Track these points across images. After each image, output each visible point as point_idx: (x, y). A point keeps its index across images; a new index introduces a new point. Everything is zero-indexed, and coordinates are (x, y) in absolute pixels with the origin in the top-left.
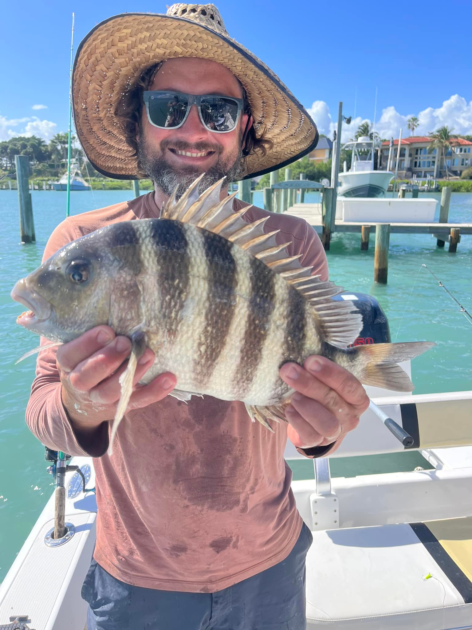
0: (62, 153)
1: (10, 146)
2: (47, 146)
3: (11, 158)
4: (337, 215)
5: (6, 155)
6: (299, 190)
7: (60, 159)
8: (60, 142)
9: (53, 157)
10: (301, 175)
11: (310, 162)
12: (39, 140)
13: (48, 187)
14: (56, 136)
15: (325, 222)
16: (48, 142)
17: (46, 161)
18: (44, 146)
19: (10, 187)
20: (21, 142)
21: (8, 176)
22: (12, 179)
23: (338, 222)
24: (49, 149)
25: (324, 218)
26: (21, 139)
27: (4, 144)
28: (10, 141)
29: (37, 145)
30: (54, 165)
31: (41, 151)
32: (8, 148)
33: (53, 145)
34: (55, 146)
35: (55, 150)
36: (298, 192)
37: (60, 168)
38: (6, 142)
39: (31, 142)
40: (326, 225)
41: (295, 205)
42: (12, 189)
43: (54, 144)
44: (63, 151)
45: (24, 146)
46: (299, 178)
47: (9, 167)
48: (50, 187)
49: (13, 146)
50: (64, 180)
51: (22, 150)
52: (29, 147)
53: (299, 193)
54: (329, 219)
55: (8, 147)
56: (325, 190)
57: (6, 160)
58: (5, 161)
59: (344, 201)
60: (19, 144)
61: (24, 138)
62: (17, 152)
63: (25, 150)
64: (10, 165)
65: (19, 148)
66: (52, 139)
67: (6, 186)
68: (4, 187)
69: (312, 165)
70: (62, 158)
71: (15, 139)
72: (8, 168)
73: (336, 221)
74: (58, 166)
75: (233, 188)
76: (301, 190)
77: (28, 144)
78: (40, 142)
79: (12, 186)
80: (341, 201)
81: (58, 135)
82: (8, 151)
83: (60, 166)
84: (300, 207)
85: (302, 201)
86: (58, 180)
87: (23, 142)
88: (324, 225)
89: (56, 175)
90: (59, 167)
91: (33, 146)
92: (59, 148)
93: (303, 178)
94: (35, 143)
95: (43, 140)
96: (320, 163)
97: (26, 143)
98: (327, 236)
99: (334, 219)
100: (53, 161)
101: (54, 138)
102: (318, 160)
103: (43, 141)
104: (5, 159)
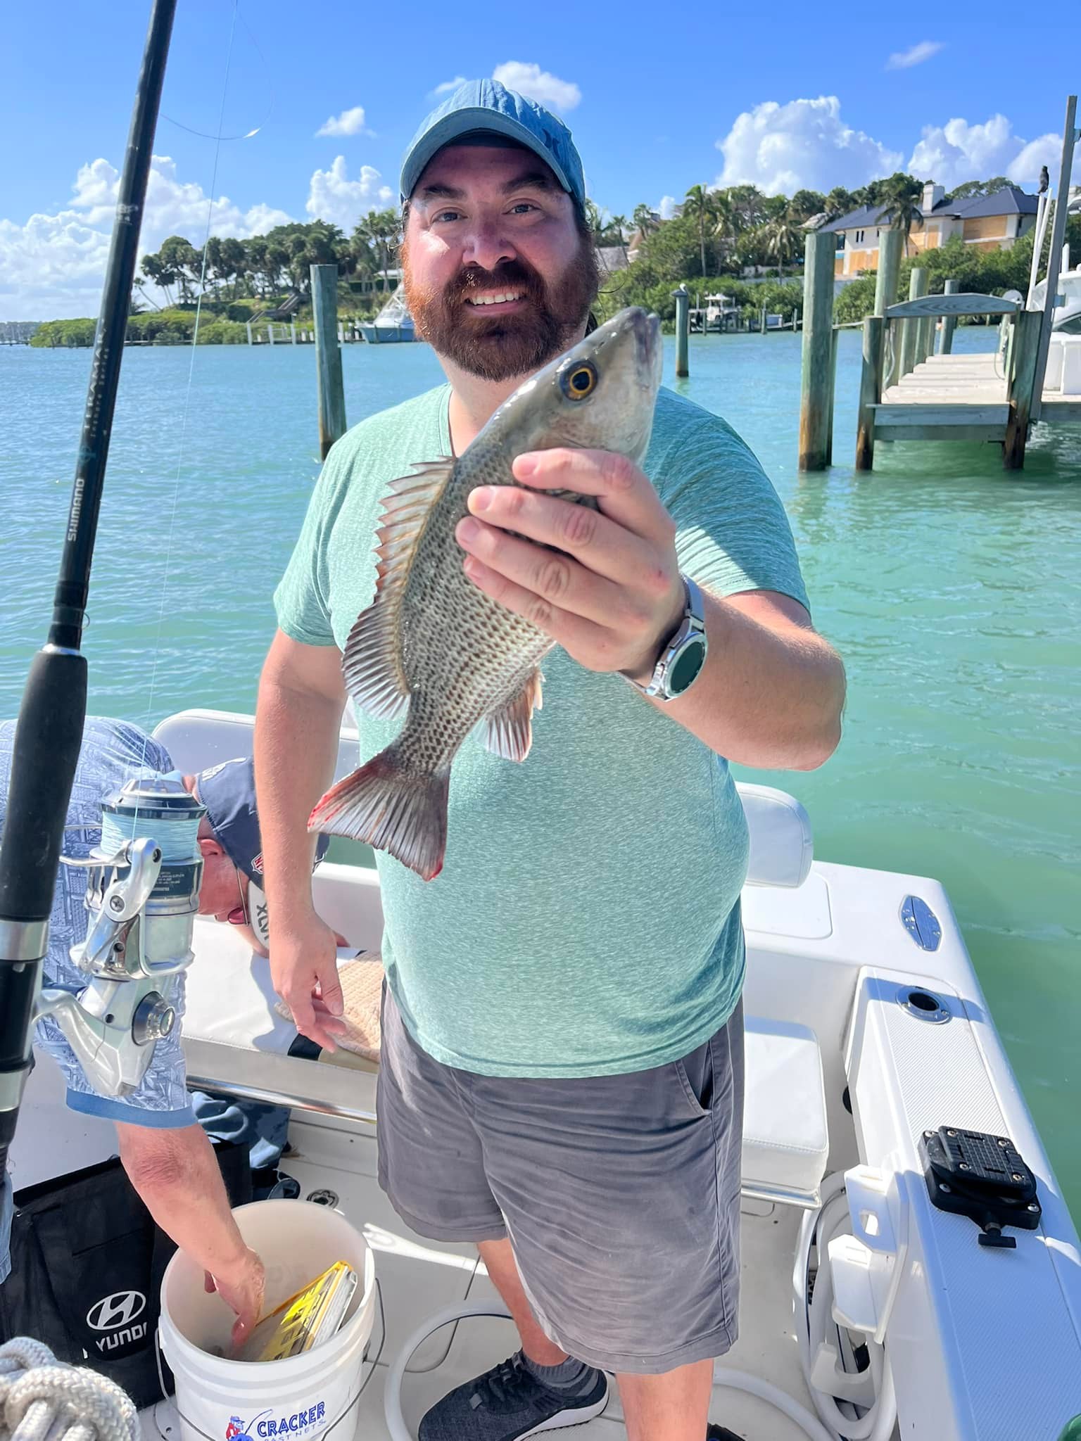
0: (377, 257)
1: (271, 246)
2: (346, 241)
3: (273, 273)
4: (1048, 381)
5: (262, 267)
6: (940, 321)
7: (374, 272)
8: (376, 233)
9: (359, 267)
10: (947, 283)
11: (968, 249)
12: (330, 229)
13: (348, 336)
14: (367, 217)
15: (1015, 395)
16: (349, 233)
17: (344, 278)
18: (341, 241)
19: (272, 339)
20: (293, 237)
21: (267, 314)
22: (275, 320)
23: (1047, 397)
24: (352, 247)
25: (1012, 386)
26: (294, 229)
27: (258, 241)
28: (271, 235)
29: (325, 240)
30: (360, 284)
31: (334, 253)
32: (268, 251)
33: (359, 239)
34: (363, 241)
35: (363, 249)
36: (938, 326)
37: (374, 290)
38: (262, 238)
39: (313, 235)
40: (1017, 405)
41: (929, 359)
42: (276, 343)
43: (362, 237)
44: (381, 252)
45: (300, 245)
46: (942, 291)
47: (269, 293)
48: (354, 336)
49: (277, 247)
50: (386, 319)
51: (294, 254)
52: (309, 246)
53: (941, 327)
54: (1029, 387)
55: (266, 247)
56: (1021, 317)
57: (263, 279)
58: (259, 280)
59: (1068, 343)
60: (289, 243)
61: (299, 226)
62: (284, 259)
63: (301, 254)
64: (271, 289)
65: (290, 251)
66: (358, 226)
67: (262, 337)
68: (259, 339)
69: (971, 256)
70: (379, 268)
71: (280, 230)
72: (267, 296)
73: (1044, 392)
74: (369, 287)
75: (766, 325)
76: (944, 319)
77: (308, 240)
78: (332, 234)
79: (275, 336)
80: (1059, 343)
81: (372, 215)
82: (268, 256)
83: (374, 286)
84: (943, 363)
85: (947, 350)
86: (370, 320)
87: (298, 234)
88: (1013, 403)
89: (367, 305)
90: (371, 288)
91: (318, 244)
92: (372, 244)
93: (952, 291)
94: (322, 237)
95: (336, 229)
96: (994, 250)
97: (303, 238)
98: (1018, 430)
99: (1041, 389)
100: (360, 277)
101: (361, 222)
102: (987, 244)
103: (340, 232)
104: (260, 275)
